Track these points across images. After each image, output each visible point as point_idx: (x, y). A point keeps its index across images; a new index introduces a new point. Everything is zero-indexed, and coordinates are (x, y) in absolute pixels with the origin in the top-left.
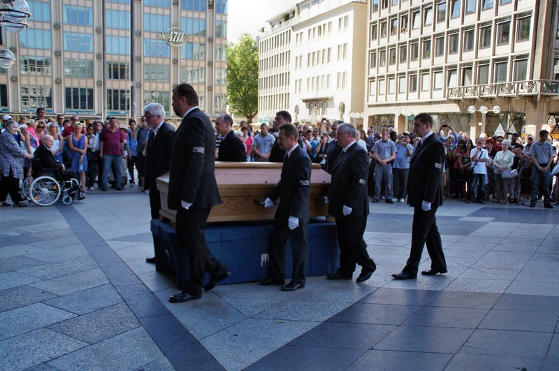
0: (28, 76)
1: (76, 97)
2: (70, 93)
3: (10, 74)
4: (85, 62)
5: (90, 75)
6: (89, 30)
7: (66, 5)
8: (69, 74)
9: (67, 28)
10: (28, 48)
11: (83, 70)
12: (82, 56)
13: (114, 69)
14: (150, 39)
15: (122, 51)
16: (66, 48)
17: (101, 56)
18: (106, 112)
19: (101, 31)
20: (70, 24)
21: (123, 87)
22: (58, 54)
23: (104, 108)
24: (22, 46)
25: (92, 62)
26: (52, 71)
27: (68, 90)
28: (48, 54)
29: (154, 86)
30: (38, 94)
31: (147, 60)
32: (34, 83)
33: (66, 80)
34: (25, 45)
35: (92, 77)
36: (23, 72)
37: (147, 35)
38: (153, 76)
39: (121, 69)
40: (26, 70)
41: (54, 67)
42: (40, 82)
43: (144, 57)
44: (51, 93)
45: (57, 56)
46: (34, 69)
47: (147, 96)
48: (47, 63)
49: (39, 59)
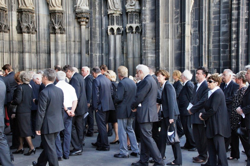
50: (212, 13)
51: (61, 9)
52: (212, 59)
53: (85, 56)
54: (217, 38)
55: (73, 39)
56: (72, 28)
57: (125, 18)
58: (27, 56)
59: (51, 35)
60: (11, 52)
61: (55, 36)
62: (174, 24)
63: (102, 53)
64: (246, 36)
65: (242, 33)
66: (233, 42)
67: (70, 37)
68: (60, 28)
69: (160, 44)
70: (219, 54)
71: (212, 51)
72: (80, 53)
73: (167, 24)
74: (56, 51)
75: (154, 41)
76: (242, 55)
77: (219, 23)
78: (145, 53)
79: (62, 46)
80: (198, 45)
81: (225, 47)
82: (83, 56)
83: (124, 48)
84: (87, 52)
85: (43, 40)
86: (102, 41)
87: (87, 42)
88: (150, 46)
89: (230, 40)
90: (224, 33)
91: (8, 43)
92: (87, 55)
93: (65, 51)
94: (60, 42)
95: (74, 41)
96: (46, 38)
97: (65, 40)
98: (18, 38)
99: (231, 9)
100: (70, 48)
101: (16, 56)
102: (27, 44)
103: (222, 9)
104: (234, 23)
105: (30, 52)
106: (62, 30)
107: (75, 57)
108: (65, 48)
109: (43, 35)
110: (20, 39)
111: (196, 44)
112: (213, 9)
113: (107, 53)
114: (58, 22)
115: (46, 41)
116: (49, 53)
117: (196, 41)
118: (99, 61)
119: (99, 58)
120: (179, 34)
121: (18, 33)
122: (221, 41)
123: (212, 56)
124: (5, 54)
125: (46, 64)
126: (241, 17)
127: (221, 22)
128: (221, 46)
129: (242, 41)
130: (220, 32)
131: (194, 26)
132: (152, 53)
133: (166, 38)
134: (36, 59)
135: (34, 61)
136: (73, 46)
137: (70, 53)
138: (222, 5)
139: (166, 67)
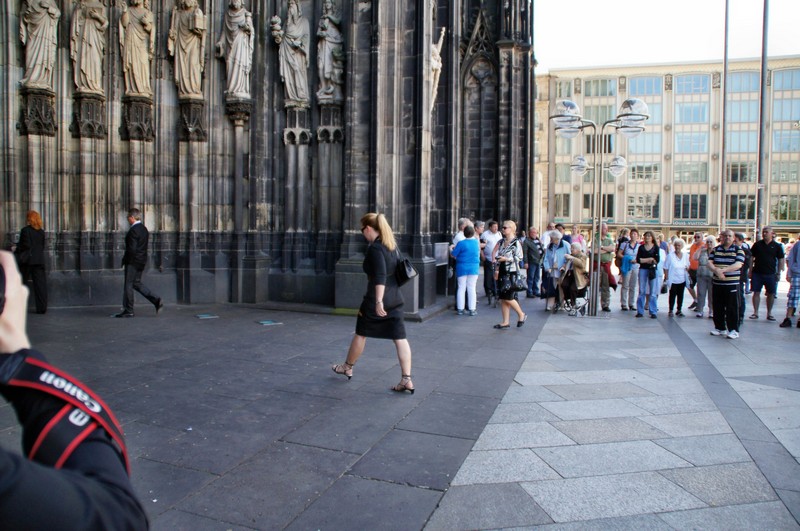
0: (636, 183)
1: (686, 206)
2: (679, 201)
3: (617, 183)
4: (697, 165)
5: (704, 179)
6: (705, 128)
7: (679, 103)
8: (678, 179)
9: (678, 128)
10: (636, 154)
11: (695, 174)
12: (695, 158)
13: (733, 170)
14: (782, 130)
15: (744, 148)
16: (677, 151)
17: (720, 157)
18: (724, 222)
19: (721, 127)
20: (682, 123)
21: (743, 192)
22: (668, 158)
23: (722, 217)
24: (630, 153)
25: (706, 165)
26: (661, 176)
27: (677, 198)
28: (657, 159)
29: (784, 189)
30: (644, 204)
31: (776, 157)
32: (641, 192)
33: (676, 186)
34: (634, 151)
35: (706, 181)
36: (631, 180)
37: (777, 126)
38: (784, 177)
39: (741, 170)
40: (634, 177)
41: (663, 172)
42: (648, 190)
43: (772, 153)
44: (658, 201)
45: (667, 160)
46: (641, 177)
47: (774, 201)
48: (656, 169)
49: (647, 165)
50: (467, 117)
51: (199, 96)
52: (466, 194)
53: (242, 182)
54: (476, 159)
55: (219, 151)
56: (219, 130)
57: (315, 116)
58: (136, 180)
59: (181, 143)
60: (109, 173)
61: (188, 145)
62: (402, 128)
63: (273, 177)
64: (521, 158)
65: (515, 152)
66: (502, 168)
67: (214, 147)
68: (197, 131)
69: (378, 162)
70: (479, 186)
71: (467, 182)
72: (233, 177)
73: (390, 127)
74: (189, 172)
75: (367, 157)
76: (514, 190)
77: (479, 134)
78: (350, 178)
79: (200, 164)
80: (443, 167)
81: (489, 175)
82: (237, 183)
83: (314, 169)
84: (245, 175)
85: (166, 153)
86: (273, 155)
87: (246, 157)
88: (359, 167)
89: (497, 163)
90: (488, 151)
91: (104, 156)
92: (245, 180)
93: (205, 172)
94: (196, 155)
95: (223, 155)
96: (172, 149)
97: (205, 152)
98: (122, 149)
99: (498, 113)
100: (215, 168)
101: (118, 181)
102: (137, 159)
103: (484, 112)
104: (502, 135)
105: (141, 174)
106: (202, 136)
107: (223, 183)
108: (205, 167)
109: (167, 144)
110: (125, 151)
111: (440, 167)
112: (469, 111)
113: (282, 177)
114: (194, 119)
115: (171, 153)
116: (176, 176)
117: (440, 161)
118: (267, 191)
119: (267, 186)
120: (410, 146)
121: (122, 139)
122: (482, 165)
123: (467, 190)
124: (97, 177)
125: (170, 195)
126: (513, 127)
127: (483, 134)
128: (482, 173)
129: (515, 167)
130: (480, 150)
131: (436, 134)
132: (362, 179)
133: (388, 153)
134: (152, 187)
135: (149, 190)
136: (220, 164)
137: (214, 176)
138: (483, 105)
139: (387, 204)
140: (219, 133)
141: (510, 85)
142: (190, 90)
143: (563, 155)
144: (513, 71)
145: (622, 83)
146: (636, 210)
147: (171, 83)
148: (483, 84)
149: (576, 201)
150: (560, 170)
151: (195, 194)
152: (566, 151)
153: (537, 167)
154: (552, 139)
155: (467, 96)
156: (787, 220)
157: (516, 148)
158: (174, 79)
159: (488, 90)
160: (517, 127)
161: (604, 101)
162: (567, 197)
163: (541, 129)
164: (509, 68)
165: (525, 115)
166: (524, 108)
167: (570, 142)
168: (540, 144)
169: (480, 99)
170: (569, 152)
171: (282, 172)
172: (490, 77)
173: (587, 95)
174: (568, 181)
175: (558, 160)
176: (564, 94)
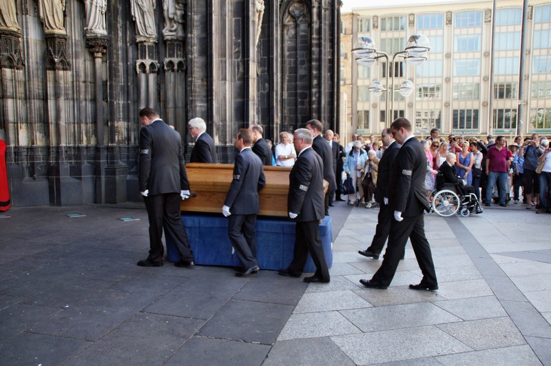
1: (462, 118)
2: (457, 115)
3: (407, 101)
4: (472, 85)
5: (476, 97)
6: (478, 55)
7: (457, 35)
8: (456, 97)
9: (456, 56)
10: (422, 78)
11: (470, 93)
12: (470, 80)
13: (500, 89)
14: (540, 56)
15: (509, 71)
17: (489, 78)
18: (491, 131)
19: (490, 55)
20: (459, 52)
21: (508, 107)
22: (448, 80)
23: (490, 127)
24: (418, 76)
25: (478, 85)
26: (442, 96)
27: (455, 112)
28: (439, 81)
29: (541, 103)
30: (429, 117)
31: (535, 78)
32: (427, 108)
33: (454, 102)
34: (421, 75)
35: (478, 98)
36: (418, 99)
37: (536, 53)
38: (541, 93)
39: (507, 89)
40: (420, 96)
41: (444, 92)
42: (432, 106)
43: (532, 74)
44: (440, 115)
45: (447, 82)
46: (427, 95)
47: (534, 113)
48: (438, 89)
49: (431, 86)
50: (286, 49)
51: (63, 32)
52: (286, 111)
53: (102, 104)
54: (293, 84)
55: (82, 79)
56: (81, 61)
57: (162, 49)
58: (10, 102)
59: (48, 71)
61: (55, 73)
62: (233, 60)
63: (128, 100)
64: (329, 82)
65: (325, 77)
66: (314, 90)
67: (78, 75)
68: (62, 61)
69: (214, 88)
70: (296, 105)
71: (286, 102)
72: (94, 100)
73: (223, 59)
74: (57, 96)
75: (205, 83)
76: (325, 108)
77: (296, 63)
78: (192, 101)
79: (66, 89)
80: (267, 91)
81: (304, 96)
82: (98, 105)
83: (161, 93)
84: (105, 98)
85: (35, 79)
86: (128, 82)
87: (105, 83)
88: (199, 92)
89: (310, 87)
90: (303, 77)
92: (105, 103)
93: (70, 97)
94: (62, 82)
95: (85, 82)
96: (41, 77)
97: (70, 79)
99: (311, 45)
100: (79, 92)
102: (9, 85)
103: (299, 45)
104: (314, 64)
105: (14, 97)
106: (66, 66)
107: (86, 105)
108: (70, 92)
109: (35, 72)
111: (264, 90)
112: (287, 44)
113: (136, 100)
114: (59, 51)
115: (40, 80)
116: (45, 99)
117: (264, 86)
118: (123, 111)
119: (124, 108)
120: (240, 74)
122: (298, 88)
123: (286, 107)
125: (40, 115)
126: (323, 57)
127: (298, 62)
128: (298, 95)
129: (325, 89)
130: (296, 77)
131: (261, 63)
132: (202, 101)
133: (222, 80)
134: (24, 108)
135: (22, 112)
136: (83, 89)
137: (78, 99)
138: (299, 40)
139: (222, 121)
140: (81, 63)
141: (320, 23)
142: (54, 26)
143: (363, 79)
144: (323, 11)
145: (411, 19)
146: (423, 122)
147: (36, 19)
148: (298, 22)
149: (374, 116)
150: (362, 90)
151: (63, 114)
152: (366, 76)
153: (342, 89)
154: (355, 66)
155: (285, 32)
156: (544, 129)
157: (325, 74)
158: (39, 16)
159: (303, 27)
160: (326, 57)
161: (396, 34)
162: (367, 113)
163: (346, 58)
164: (320, 8)
165: (332, 47)
166: (332, 41)
167: (369, 69)
168: (345, 70)
169: (296, 34)
170: (369, 77)
171: (136, 96)
172: (304, 16)
173: (383, 29)
174: (368, 100)
175: (360, 83)
176: (364, 28)
